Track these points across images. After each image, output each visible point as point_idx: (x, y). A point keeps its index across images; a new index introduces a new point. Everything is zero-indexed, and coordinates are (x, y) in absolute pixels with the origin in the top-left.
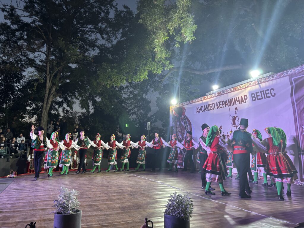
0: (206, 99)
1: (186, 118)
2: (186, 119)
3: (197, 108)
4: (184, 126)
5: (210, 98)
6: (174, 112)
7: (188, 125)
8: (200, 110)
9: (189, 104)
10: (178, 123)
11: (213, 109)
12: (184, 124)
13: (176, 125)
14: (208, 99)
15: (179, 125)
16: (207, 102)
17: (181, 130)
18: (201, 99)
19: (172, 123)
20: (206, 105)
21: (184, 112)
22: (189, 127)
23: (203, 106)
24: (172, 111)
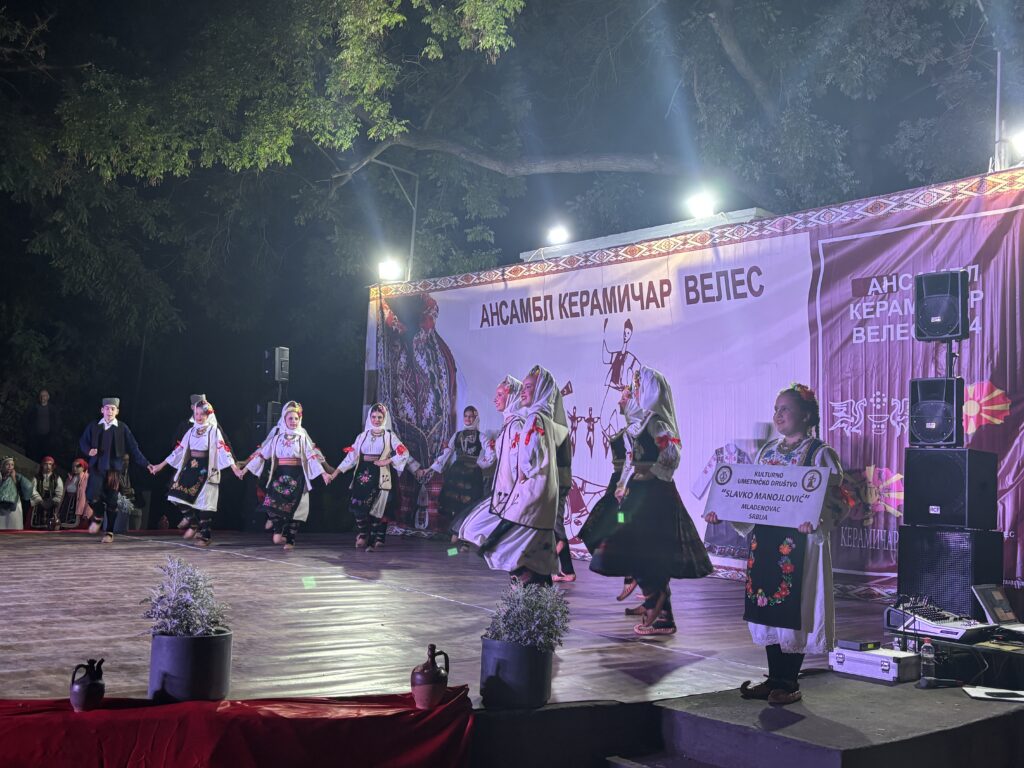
0: (523, 277)
1: (435, 341)
2: (437, 347)
3: (484, 306)
4: (426, 371)
5: (537, 275)
6: (387, 313)
7: (444, 370)
8: (495, 317)
9: (452, 288)
10: (403, 359)
11: (546, 318)
12: (429, 364)
13: (394, 368)
14: (530, 276)
15: (407, 368)
16: (526, 289)
17: (416, 387)
18: (503, 275)
19: (377, 355)
20: (521, 300)
21: (431, 319)
22: (445, 377)
23: (510, 305)
24: (381, 308)
